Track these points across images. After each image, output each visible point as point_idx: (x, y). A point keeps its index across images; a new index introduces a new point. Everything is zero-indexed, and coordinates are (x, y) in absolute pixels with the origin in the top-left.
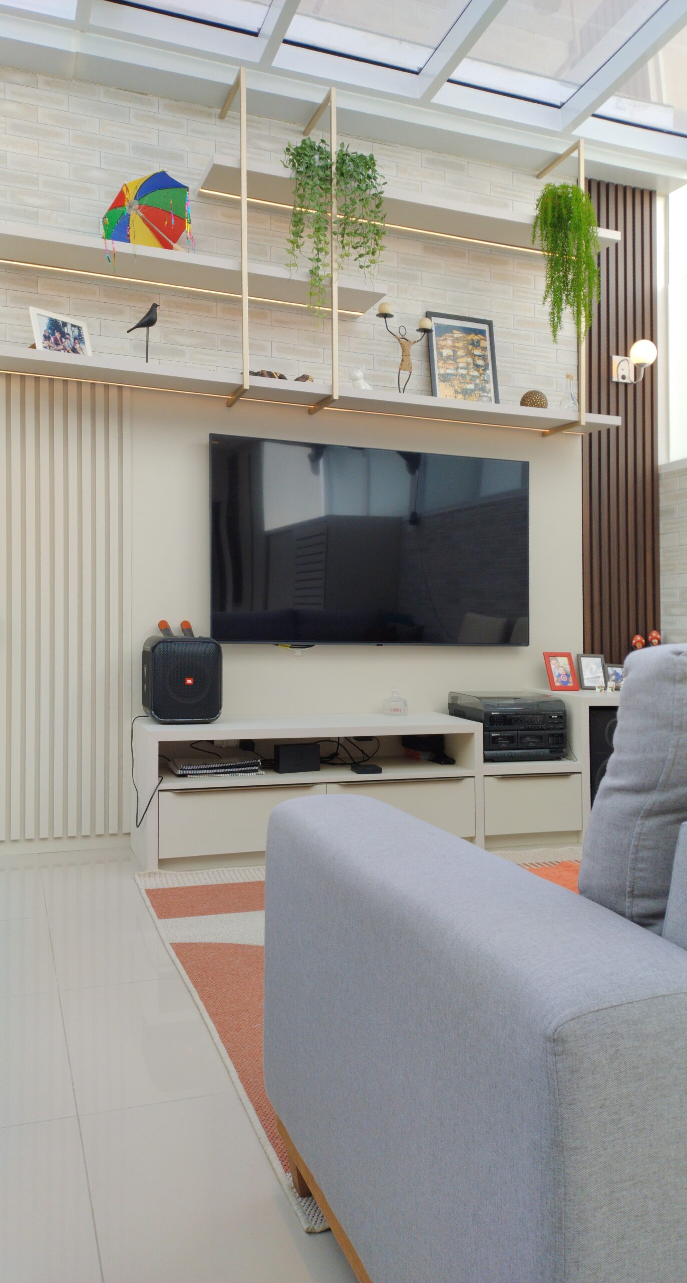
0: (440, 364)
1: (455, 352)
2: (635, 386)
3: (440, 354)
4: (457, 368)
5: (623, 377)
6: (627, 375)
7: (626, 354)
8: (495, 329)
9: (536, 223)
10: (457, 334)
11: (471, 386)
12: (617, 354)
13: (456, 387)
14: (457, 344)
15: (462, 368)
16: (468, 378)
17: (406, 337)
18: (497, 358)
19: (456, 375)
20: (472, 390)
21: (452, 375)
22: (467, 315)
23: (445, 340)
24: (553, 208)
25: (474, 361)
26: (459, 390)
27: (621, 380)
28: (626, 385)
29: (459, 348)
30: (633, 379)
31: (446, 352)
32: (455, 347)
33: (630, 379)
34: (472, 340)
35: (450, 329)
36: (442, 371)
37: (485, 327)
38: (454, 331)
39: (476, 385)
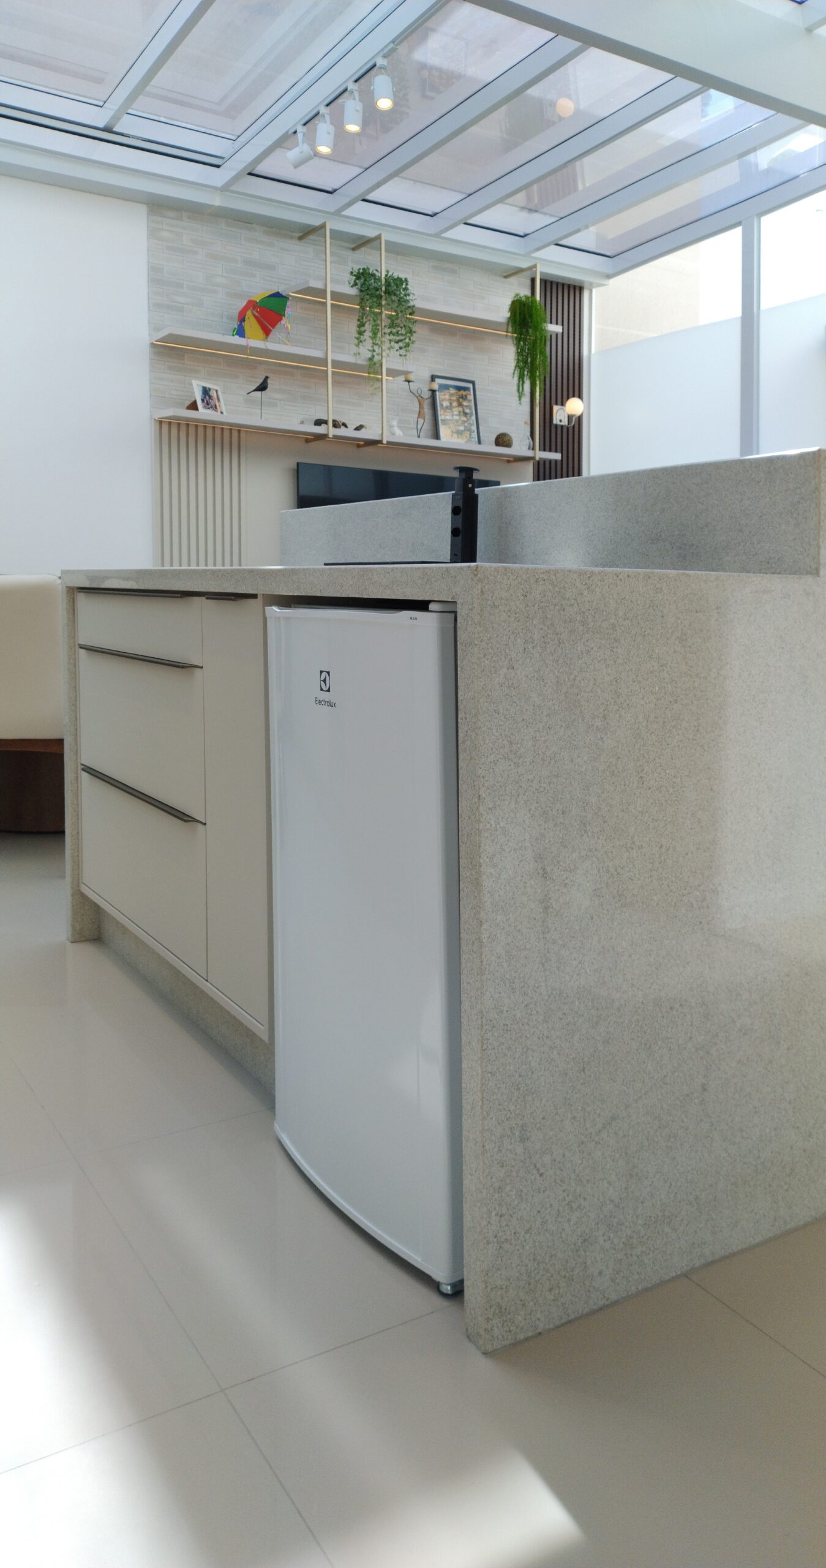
0: (442, 412)
1: (451, 404)
2: (568, 428)
3: (442, 405)
4: (453, 415)
5: (561, 421)
6: (563, 420)
7: (563, 404)
8: (477, 387)
9: (508, 322)
10: (452, 391)
11: (462, 428)
12: (556, 404)
13: (452, 429)
14: (452, 398)
15: (456, 415)
16: (460, 422)
17: (422, 395)
18: (478, 407)
19: (452, 420)
20: (462, 431)
21: (450, 420)
22: (458, 377)
23: (445, 395)
24: (520, 313)
25: (464, 410)
26: (455, 431)
27: (559, 423)
28: (562, 427)
29: (453, 401)
30: (567, 424)
31: (446, 404)
32: (451, 400)
33: (565, 422)
34: (462, 395)
35: (447, 387)
36: (443, 417)
37: (470, 386)
38: (450, 389)
39: (465, 427)
